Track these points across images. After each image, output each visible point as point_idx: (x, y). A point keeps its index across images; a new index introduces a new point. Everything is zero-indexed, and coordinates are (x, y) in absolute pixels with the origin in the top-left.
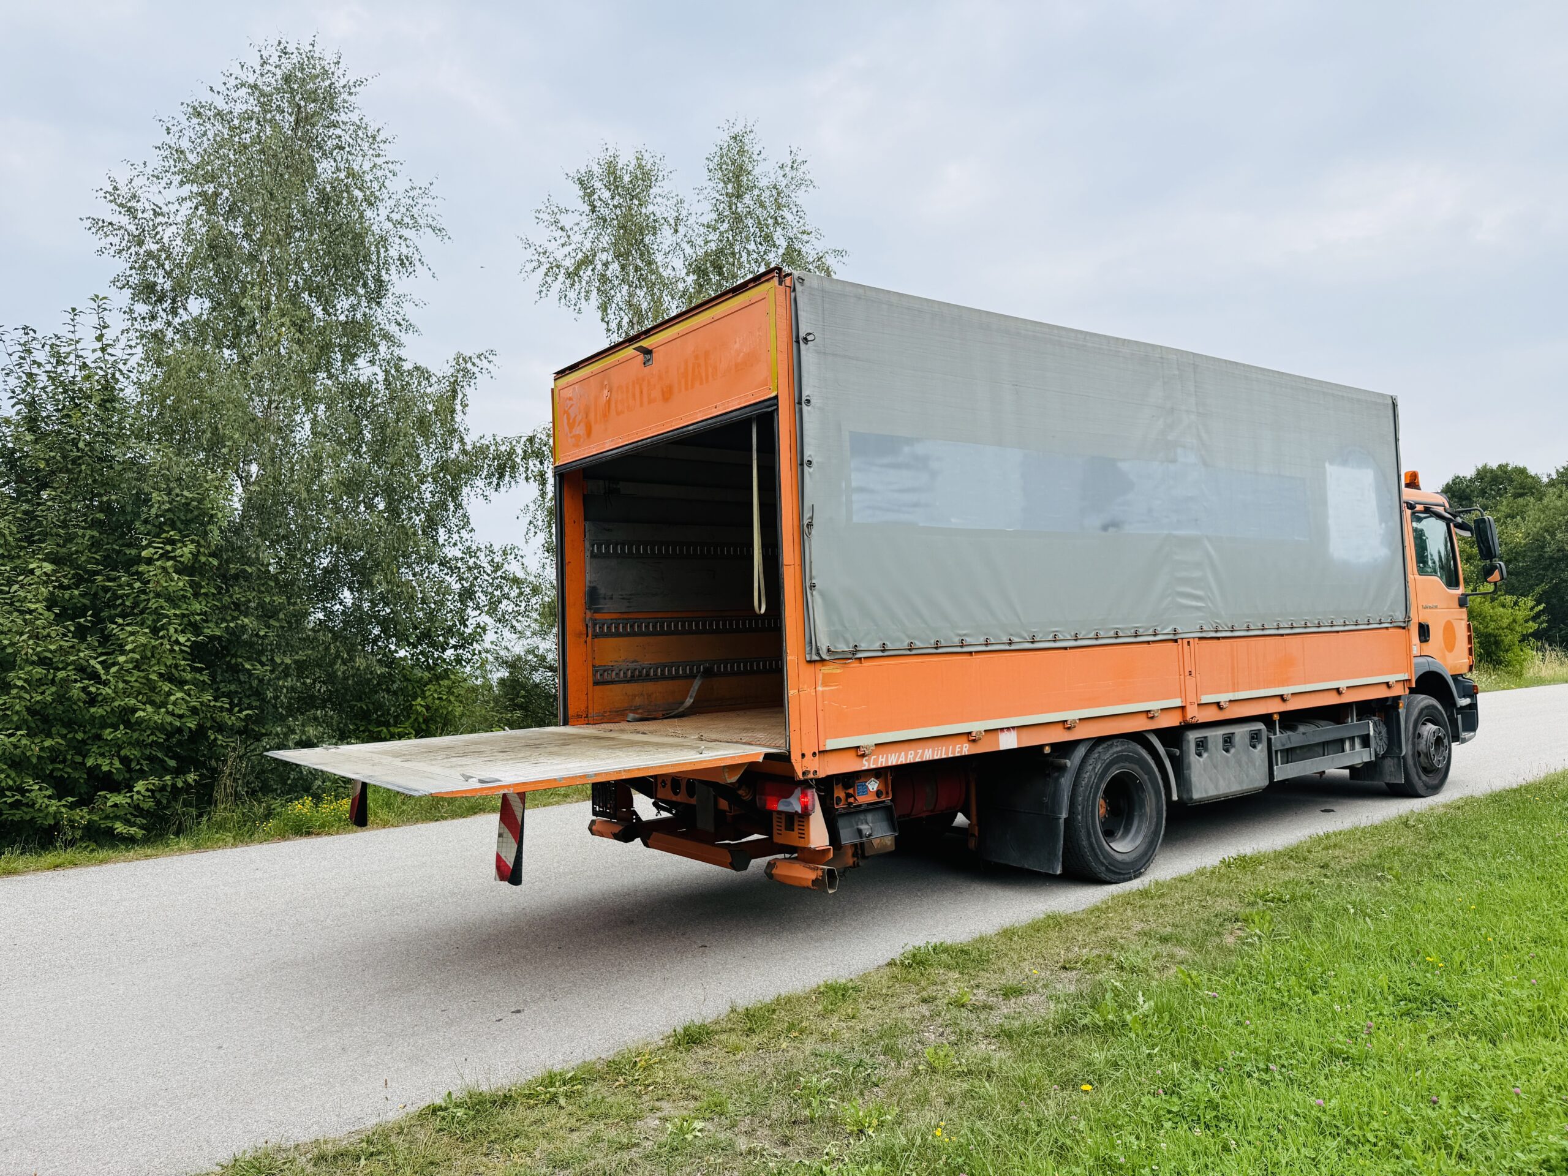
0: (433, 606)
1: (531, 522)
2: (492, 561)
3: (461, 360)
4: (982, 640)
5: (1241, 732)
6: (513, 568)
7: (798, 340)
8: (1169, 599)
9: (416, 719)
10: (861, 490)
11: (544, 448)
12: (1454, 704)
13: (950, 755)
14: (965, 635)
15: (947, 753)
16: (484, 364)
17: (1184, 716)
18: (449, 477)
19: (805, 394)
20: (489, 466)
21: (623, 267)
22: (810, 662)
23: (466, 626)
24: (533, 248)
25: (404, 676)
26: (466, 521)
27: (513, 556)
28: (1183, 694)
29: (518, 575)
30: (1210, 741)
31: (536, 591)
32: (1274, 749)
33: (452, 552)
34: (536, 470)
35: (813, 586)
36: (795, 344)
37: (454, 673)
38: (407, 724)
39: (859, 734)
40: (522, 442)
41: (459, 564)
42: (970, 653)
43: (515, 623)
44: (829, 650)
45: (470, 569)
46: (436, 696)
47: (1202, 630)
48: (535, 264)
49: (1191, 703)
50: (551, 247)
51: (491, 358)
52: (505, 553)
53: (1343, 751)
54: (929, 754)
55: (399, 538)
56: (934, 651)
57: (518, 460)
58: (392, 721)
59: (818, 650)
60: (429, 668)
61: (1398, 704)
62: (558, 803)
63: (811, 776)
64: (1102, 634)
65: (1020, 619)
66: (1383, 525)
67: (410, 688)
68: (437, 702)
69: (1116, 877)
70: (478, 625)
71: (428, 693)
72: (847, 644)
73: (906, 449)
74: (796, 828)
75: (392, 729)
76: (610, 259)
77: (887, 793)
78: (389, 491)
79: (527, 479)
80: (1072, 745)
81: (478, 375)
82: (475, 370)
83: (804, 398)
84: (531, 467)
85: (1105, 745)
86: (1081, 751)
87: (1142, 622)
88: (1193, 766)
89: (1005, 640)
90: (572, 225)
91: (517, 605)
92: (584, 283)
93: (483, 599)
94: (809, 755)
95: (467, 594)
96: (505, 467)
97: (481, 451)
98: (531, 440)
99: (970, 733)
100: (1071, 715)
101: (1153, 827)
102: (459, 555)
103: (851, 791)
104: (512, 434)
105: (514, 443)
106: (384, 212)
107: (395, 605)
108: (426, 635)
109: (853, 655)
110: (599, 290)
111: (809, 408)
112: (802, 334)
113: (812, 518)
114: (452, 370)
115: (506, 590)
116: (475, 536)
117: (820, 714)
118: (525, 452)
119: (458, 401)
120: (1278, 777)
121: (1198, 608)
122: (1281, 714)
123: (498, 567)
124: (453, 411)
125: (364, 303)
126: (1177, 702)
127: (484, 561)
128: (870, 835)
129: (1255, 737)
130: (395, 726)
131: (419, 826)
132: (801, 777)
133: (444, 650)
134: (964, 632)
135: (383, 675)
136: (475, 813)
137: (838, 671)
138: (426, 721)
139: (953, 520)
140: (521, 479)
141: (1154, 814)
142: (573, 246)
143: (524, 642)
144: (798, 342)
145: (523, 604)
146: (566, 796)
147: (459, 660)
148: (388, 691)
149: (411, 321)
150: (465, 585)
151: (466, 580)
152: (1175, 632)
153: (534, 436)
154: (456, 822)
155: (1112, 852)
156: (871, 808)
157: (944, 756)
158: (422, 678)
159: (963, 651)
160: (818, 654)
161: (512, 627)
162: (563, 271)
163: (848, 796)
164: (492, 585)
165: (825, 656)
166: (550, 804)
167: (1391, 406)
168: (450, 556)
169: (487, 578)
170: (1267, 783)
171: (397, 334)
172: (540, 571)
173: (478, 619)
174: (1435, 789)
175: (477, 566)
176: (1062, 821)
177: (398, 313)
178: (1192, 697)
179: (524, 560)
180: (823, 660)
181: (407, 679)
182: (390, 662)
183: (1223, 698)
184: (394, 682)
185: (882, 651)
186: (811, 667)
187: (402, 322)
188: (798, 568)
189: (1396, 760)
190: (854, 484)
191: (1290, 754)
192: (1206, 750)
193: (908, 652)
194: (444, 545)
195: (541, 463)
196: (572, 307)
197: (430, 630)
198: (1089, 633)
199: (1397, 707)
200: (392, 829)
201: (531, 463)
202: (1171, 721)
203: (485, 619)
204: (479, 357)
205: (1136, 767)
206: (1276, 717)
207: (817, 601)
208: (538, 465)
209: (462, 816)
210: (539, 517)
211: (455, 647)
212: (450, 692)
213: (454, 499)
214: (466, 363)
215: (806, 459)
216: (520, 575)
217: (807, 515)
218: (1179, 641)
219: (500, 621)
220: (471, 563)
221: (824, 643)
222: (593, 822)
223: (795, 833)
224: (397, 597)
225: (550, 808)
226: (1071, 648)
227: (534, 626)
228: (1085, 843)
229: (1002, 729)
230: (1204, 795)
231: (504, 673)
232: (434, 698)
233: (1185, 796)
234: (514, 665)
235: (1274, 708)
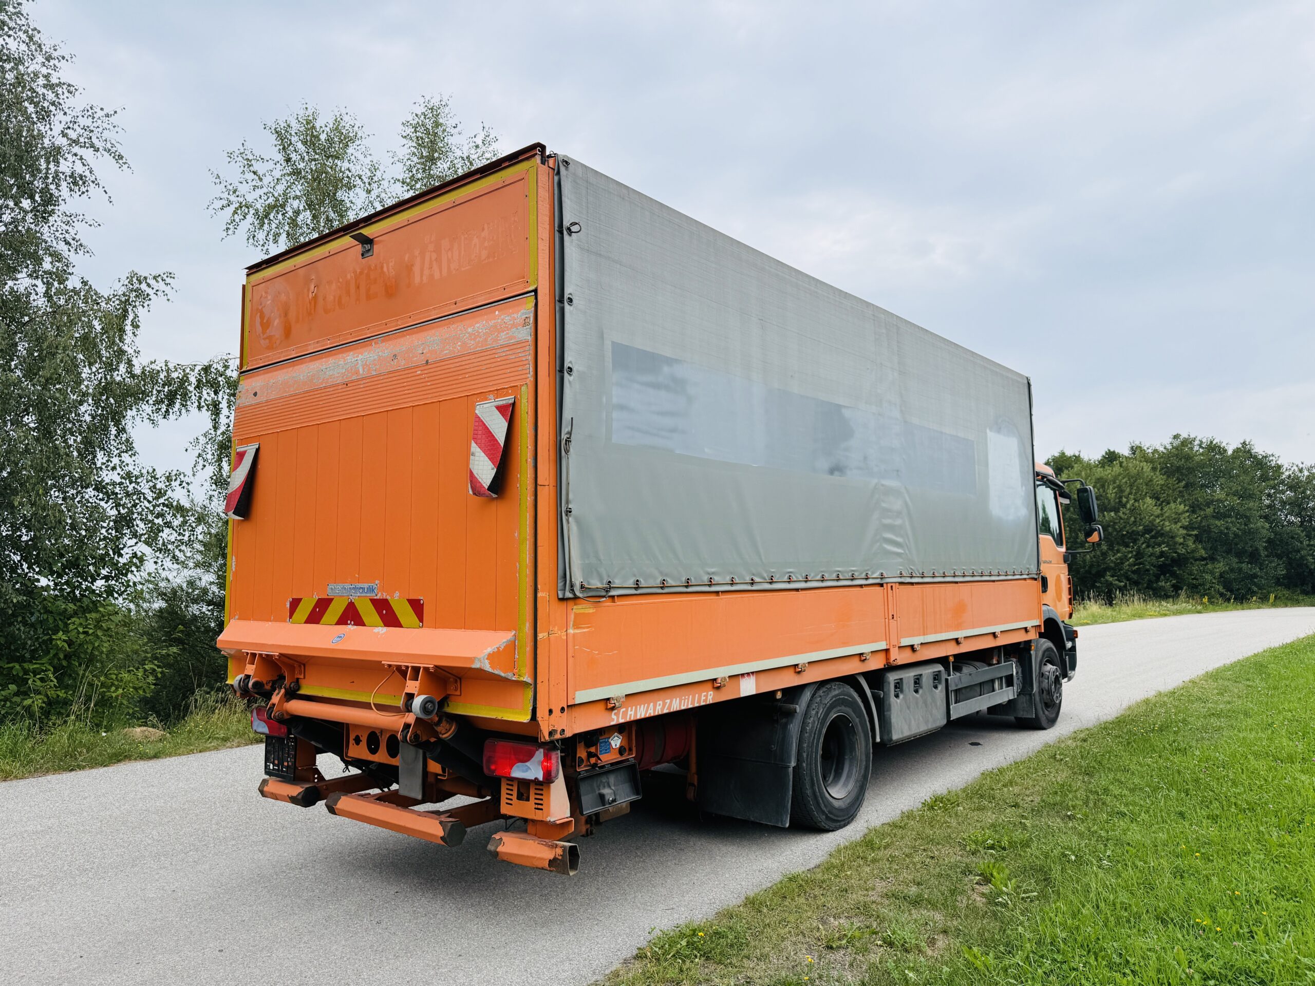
0: (84, 533)
1: (200, 455)
2: (154, 487)
3: (135, 280)
4: (728, 579)
5: (927, 672)
6: (178, 495)
7: (560, 230)
8: (878, 544)
9: (56, 655)
10: (622, 407)
11: (220, 379)
12: (1064, 646)
13: (696, 705)
14: (713, 573)
15: (693, 702)
16: (161, 286)
17: (887, 658)
18: (111, 400)
19: (568, 291)
20: (159, 392)
21: (315, 217)
22: (563, 599)
23: (120, 555)
24: (223, 185)
25: (45, 608)
26: (129, 447)
27: (178, 482)
28: (887, 638)
29: (182, 503)
30: (905, 682)
31: (200, 519)
32: (950, 689)
33: (108, 476)
34: (209, 399)
35: (569, 511)
36: (557, 234)
37: (103, 606)
38: (44, 660)
39: (610, 683)
40: (196, 371)
41: (117, 490)
42: (717, 593)
43: (177, 553)
44: (582, 587)
45: (128, 495)
46: (81, 630)
47: (901, 576)
48: (225, 202)
49: (894, 646)
50: (243, 189)
51: (168, 280)
52: (169, 479)
53: (993, 690)
54: (677, 704)
55: (48, 458)
56: (684, 590)
57: (191, 388)
58: (27, 655)
59: (572, 586)
60: (75, 600)
61: (1030, 646)
62: (216, 748)
63: (558, 736)
64: (827, 576)
65: (761, 559)
66: (1024, 488)
67: (51, 620)
68: (82, 636)
69: (833, 825)
70: (135, 555)
71: (71, 627)
72: (601, 581)
73: (666, 369)
74: (532, 796)
75: (26, 665)
76: (301, 208)
77: (630, 750)
78: (40, 406)
79: (199, 407)
80: (801, 688)
81: (152, 296)
82: (149, 291)
83: (566, 296)
84: (205, 396)
85: (824, 689)
86: (807, 695)
87: (856, 568)
88: (892, 708)
89: (748, 580)
90: (265, 171)
91: (180, 534)
92: (274, 226)
93: (141, 527)
94: (557, 712)
95: (124, 522)
96: (176, 394)
97: (150, 376)
98: (206, 369)
99: (715, 680)
100: (801, 659)
101: (863, 771)
102: (118, 480)
103: (593, 750)
104: (185, 362)
105: (188, 371)
106: (57, 128)
107: (40, 530)
108: (74, 564)
109: (606, 593)
110: (288, 234)
111: (571, 308)
112: (566, 223)
113: (570, 433)
114: (124, 289)
115: (169, 518)
116: (139, 459)
117: (571, 660)
118: (199, 381)
119: (128, 322)
120: (954, 716)
121: (898, 554)
122: (955, 656)
123: (161, 494)
124: (122, 331)
125: (29, 218)
126: (882, 645)
127: (145, 488)
128: (614, 801)
129: (936, 677)
130: (31, 662)
131: (50, 777)
132: (547, 738)
133: (94, 580)
134: (713, 570)
135: (19, 605)
136: (119, 761)
137: (591, 611)
138: (67, 657)
139: (706, 450)
140: (193, 408)
141: (864, 758)
142: (265, 190)
143: (186, 573)
144: (561, 232)
145: (187, 534)
146: (225, 739)
147: (110, 591)
148: (25, 623)
149: (82, 241)
150: (122, 511)
151: (124, 506)
152: (882, 577)
153: (210, 366)
154: (94, 772)
155: (831, 799)
156: (615, 767)
157: (690, 706)
158: (66, 610)
159: (711, 590)
160: (572, 591)
161: (174, 557)
162: (252, 211)
163: (590, 755)
164: (152, 512)
165: (578, 594)
166: (208, 749)
167: (1027, 385)
168: (107, 480)
169: (147, 505)
170: (944, 722)
171: (65, 253)
172: (207, 502)
173: (135, 548)
174: (1052, 721)
175: (137, 492)
176: (791, 770)
177: (67, 232)
178: (894, 642)
179: (190, 487)
180: (576, 598)
181: (47, 611)
182: (30, 589)
183: (916, 641)
184: (32, 614)
185: (636, 589)
186: (563, 605)
187: (72, 242)
188: (552, 489)
189: (1028, 697)
190: (615, 400)
191: (961, 694)
192: (902, 691)
193: (660, 591)
194: (101, 468)
195: (216, 393)
196: (260, 248)
197: (78, 559)
198: (817, 575)
199: (1030, 649)
200: (15, 782)
201: (205, 392)
202: (876, 664)
203: (142, 548)
204: (155, 278)
205: (849, 710)
206: (952, 659)
207: (572, 529)
208: (213, 395)
209: (104, 764)
210: (209, 451)
211: (107, 578)
212: (98, 626)
213: (117, 423)
214: (140, 283)
215: (566, 365)
216: (186, 503)
217: (565, 429)
218: (885, 585)
219: (160, 550)
220: (130, 488)
221: (578, 579)
222: (264, 782)
223: (532, 803)
224: (43, 521)
225: (207, 754)
226: (803, 589)
227: (199, 557)
228: (809, 792)
229: (743, 675)
230: (901, 736)
231: (159, 604)
232: (79, 633)
233: (886, 738)
234: (172, 596)
235: (951, 650)
